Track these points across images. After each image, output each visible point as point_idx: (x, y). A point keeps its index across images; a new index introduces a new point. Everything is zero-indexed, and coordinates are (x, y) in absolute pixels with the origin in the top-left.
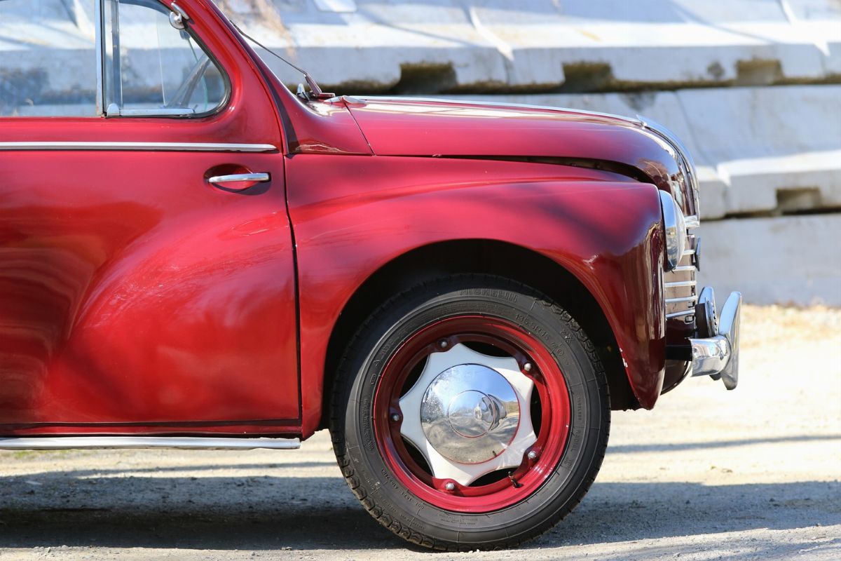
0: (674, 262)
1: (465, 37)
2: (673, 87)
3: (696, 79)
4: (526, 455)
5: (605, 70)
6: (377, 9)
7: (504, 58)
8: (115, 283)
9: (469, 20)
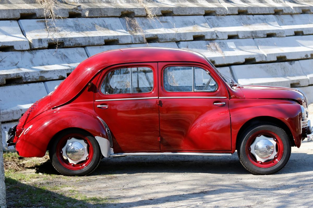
0: (304, 119)
1: (257, 52)
2: (298, 60)
3: (303, 58)
4: (275, 156)
5: (285, 57)
6: (240, 47)
7: (265, 56)
8: (196, 123)
9: (258, 48)
